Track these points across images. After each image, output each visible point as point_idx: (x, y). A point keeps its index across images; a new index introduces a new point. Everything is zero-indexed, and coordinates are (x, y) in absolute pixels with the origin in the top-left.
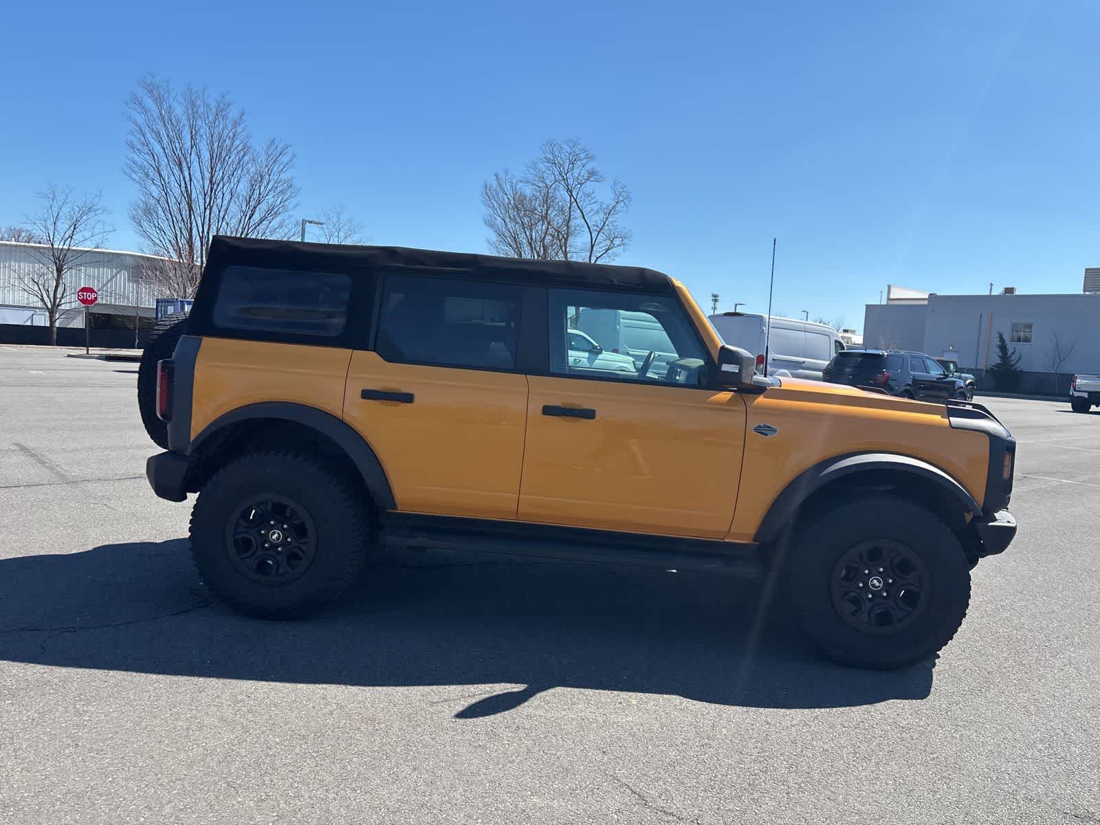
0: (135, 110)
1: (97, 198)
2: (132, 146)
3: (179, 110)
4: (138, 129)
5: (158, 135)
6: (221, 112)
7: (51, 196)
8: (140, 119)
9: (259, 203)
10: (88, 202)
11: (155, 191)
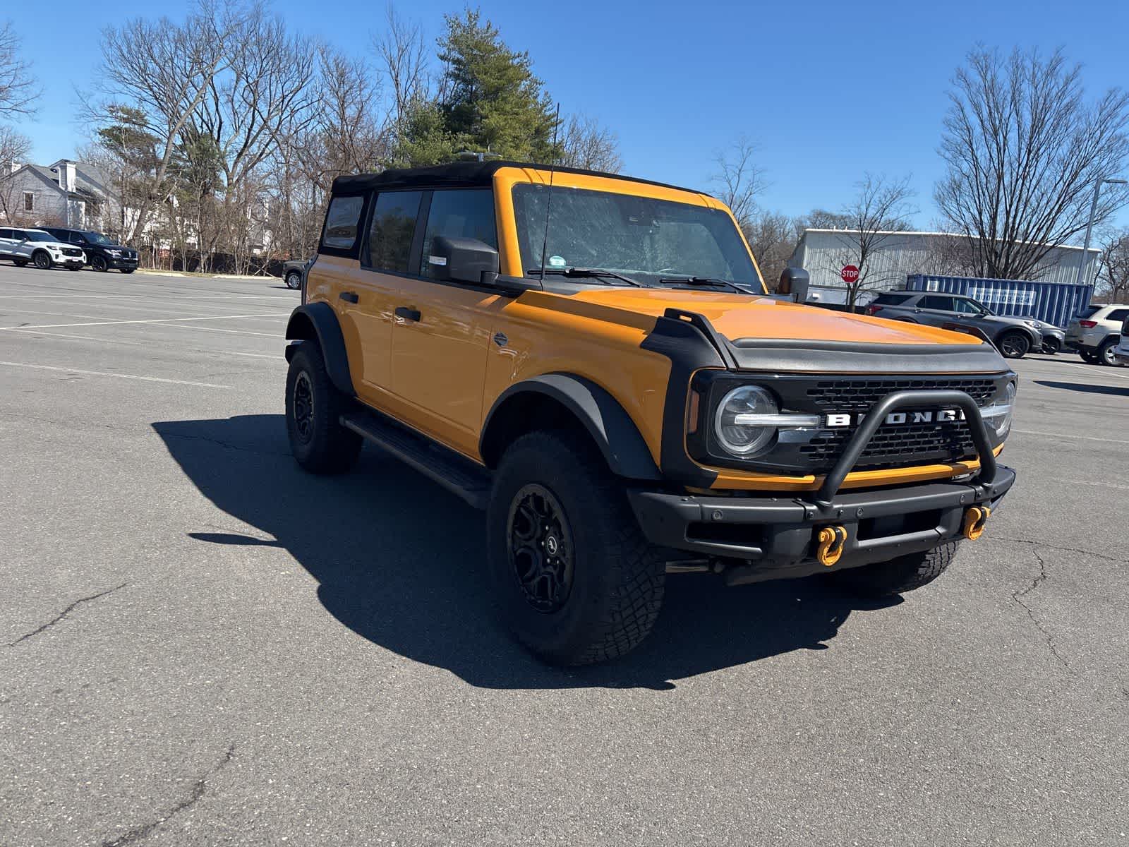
0: (959, 86)
1: (906, 182)
2: (947, 123)
3: (1004, 78)
4: (957, 105)
5: (977, 107)
6: (1051, 72)
7: (867, 184)
8: (962, 94)
9: (1084, 167)
10: (897, 187)
11: (966, 167)
